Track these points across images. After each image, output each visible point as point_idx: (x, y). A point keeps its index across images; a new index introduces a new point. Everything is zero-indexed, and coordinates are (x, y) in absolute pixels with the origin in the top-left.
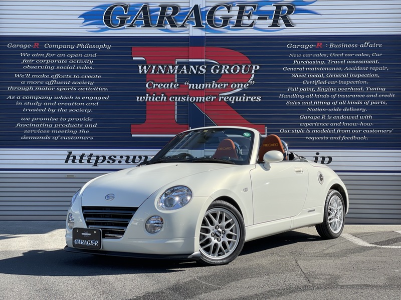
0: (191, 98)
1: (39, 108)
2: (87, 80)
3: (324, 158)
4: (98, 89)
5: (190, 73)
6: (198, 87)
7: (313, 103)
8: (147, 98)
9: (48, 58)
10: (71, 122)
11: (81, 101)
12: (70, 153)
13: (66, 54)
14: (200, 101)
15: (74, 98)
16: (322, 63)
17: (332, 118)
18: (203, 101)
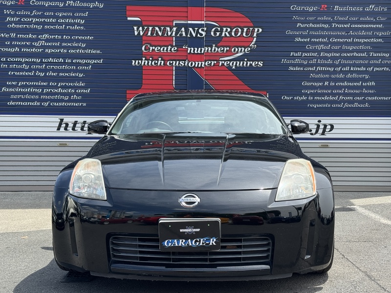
0: (190, 63)
1: (27, 70)
2: (78, 41)
3: (325, 126)
4: (91, 52)
5: (189, 36)
6: (197, 51)
7: (316, 69)
8: (144, 62)
9: (35, 16)
10: (62, 87)
11: (72, 64)
12: (62, 120)
13: (55, 13)
14: (199, 66)
15: (65, 61)
16: (326, 26)
17: (335, 84)
18: (203, 66)
